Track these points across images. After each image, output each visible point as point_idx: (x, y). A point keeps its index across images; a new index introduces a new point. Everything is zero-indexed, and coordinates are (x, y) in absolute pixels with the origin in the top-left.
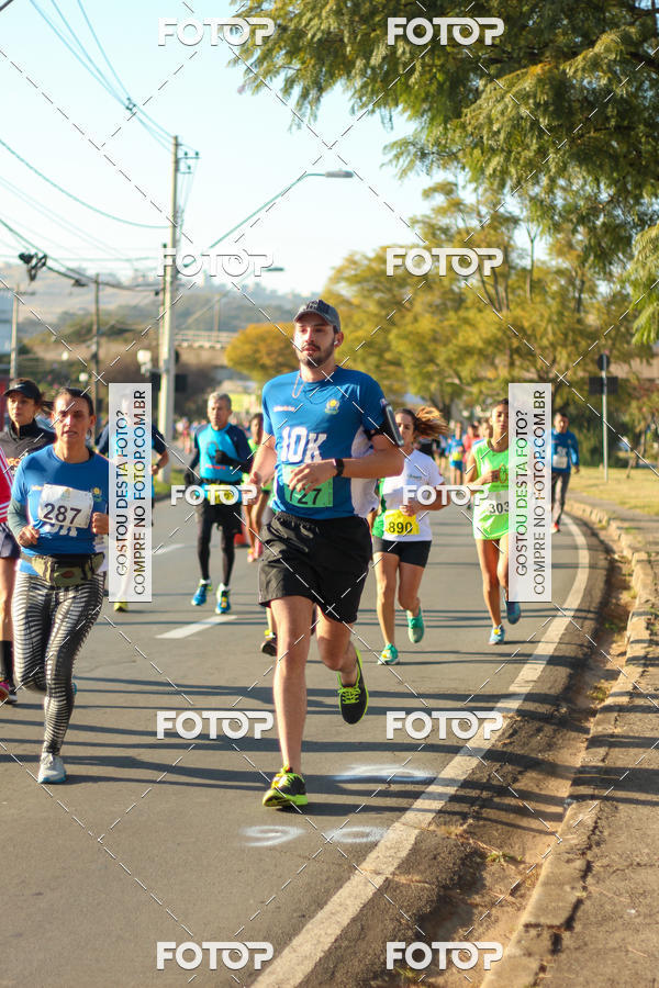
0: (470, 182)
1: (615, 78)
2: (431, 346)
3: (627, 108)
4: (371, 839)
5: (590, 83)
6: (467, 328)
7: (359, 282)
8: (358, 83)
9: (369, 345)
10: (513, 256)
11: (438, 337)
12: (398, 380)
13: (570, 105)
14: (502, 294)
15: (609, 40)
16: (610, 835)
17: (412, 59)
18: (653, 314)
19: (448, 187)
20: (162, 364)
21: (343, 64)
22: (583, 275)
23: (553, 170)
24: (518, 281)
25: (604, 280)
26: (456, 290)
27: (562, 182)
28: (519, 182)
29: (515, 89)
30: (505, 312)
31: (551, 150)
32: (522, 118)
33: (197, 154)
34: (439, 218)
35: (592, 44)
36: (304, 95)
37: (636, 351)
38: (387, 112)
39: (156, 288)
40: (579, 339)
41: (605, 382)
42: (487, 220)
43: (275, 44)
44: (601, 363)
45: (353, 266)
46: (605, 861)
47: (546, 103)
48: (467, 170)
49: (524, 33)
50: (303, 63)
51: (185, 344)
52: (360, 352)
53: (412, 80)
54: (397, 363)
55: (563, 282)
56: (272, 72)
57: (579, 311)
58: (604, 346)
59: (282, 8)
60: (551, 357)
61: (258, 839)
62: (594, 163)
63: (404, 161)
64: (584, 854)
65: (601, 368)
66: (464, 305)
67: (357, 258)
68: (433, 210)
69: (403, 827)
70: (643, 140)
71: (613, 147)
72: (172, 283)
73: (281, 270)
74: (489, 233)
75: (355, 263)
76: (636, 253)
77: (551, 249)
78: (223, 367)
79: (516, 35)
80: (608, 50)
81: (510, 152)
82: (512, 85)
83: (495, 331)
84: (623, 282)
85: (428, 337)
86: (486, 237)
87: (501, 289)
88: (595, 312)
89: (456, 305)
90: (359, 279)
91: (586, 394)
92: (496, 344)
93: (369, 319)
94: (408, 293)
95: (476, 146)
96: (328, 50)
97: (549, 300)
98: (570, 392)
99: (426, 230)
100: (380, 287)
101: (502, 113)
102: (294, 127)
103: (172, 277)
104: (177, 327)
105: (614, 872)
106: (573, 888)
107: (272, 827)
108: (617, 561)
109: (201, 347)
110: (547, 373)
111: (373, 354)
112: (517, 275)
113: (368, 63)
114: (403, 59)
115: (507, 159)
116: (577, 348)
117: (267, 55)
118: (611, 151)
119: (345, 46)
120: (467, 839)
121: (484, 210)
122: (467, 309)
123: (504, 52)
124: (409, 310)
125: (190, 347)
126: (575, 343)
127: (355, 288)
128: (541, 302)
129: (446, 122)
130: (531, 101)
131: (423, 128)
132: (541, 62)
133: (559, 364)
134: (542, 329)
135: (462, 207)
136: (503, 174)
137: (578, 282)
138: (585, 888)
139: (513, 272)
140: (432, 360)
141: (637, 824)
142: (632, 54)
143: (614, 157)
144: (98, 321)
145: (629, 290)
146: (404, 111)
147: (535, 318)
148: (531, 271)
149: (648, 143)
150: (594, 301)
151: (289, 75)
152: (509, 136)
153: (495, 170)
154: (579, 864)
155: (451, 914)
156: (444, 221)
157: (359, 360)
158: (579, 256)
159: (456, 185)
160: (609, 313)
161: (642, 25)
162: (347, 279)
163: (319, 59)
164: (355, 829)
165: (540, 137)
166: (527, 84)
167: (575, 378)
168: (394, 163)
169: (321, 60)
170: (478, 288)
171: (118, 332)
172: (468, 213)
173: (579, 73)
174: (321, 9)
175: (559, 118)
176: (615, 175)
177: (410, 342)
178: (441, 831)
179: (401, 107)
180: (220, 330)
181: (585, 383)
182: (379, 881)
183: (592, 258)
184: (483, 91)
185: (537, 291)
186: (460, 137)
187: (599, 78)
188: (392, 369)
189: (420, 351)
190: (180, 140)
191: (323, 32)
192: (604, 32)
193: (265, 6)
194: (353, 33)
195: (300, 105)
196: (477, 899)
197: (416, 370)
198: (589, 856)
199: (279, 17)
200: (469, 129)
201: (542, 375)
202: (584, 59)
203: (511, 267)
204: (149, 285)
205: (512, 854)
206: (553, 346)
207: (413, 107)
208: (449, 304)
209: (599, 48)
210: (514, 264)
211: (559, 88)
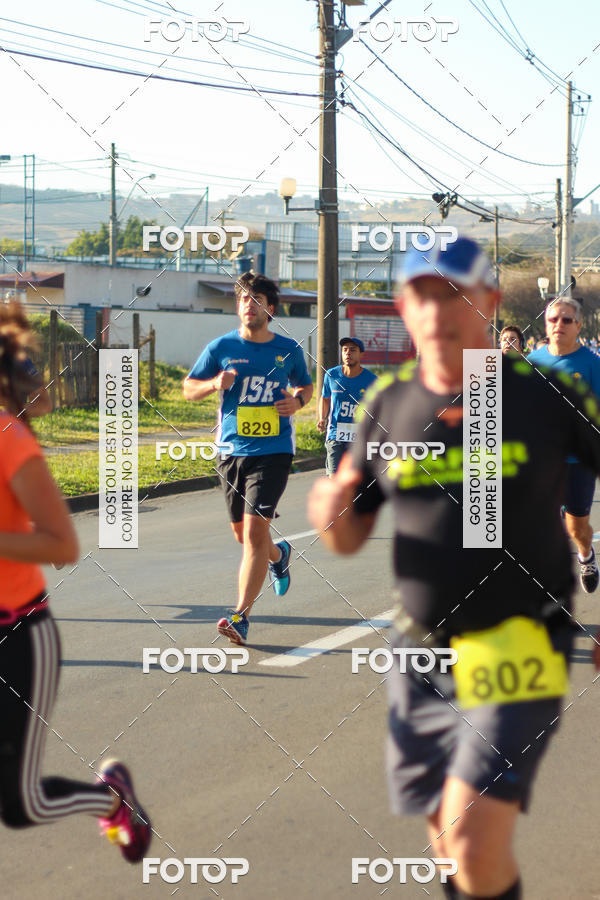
33: (589, 97)
72: (567, 215)
109: (591, 271)
125: (582, 271)
144: (497, 249)
171: (515, 259)
190: (573, 85)
204: (546, 218)
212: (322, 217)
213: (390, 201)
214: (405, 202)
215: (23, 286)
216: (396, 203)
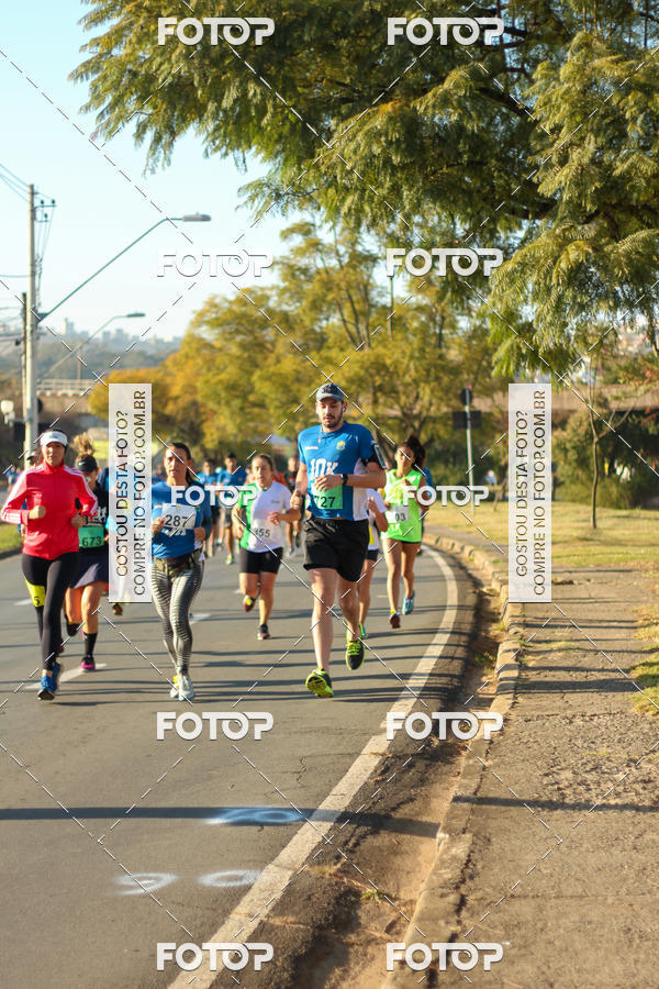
0: (326, 221)
1: (465, 114)
2: (295, 387)
3: (479, 144)
4: (245, 882)
5: (441, 119)
6: (330, 367)
7: (220, 325)
8: (211, 127)
9: (232, 387)
10: (373, 294)
11: (301, 376)
12: (263, 422)
13: (422, 142)
14: (364, 332)
15: (457, 77)
16: (483, 868)
17: (263, 100)
18: (512, 346)
19: (306, 228)
20: (25, 414)
21: (195, 107)
22: (443, 311)
23: (408, 207)
24: (378, 319)
25: (462, 315)
26: (318, 329)
27: (417, 219)
28: (374, 220)
29: (366, 128)
30: (367, 350)
31: (404, 187)
32: (374, 156)
33: (53, 202)
34: (298, 258)
35: (442, 80)
36: (157, 139)
37: (499, 385)
38: (241, 155)
39: (16, 337)
40: (441, 375)
41: (469, 416)
42: (346, 260)
43: (126, 89)
44: (463, 397)
45: (214, 310)
46: (479, 894)
47: (398, 140)
48: (322, 209)
49: (374, 72)
50: (155, 107)
51: (48, 393)
52: (223, 394)
53: (265, 121)
54: (261, 405)
55: (423, 319)
56: (123, 118)
57: (440, 346)
58: (467, 380)
59: (131, 54)
60: (415, 395)
61: (131, 888)
62: (448, 198)
63: (259, 203)
64: (457, 888)
65: (465, 404)
66: (326, 345)
67: (217, 301)
68: (292, 250)
69: (276, 869)
70: (496, 174)
71: (467, 183)
72: (32, 332)
73: (142, 315)
74: (348, 273)
75: (216, 306)
76: (493, 287)
77: (410, 286)
78: (87, 415)
79: (365, 74)
80: (457, 86)
81: (364, 190)
82: (363, 123)
83: (357, 369)
84: (482, 316)
85: (291, 378)
86: (345, 276)
87: (362, 327)
88: (457, 347)
89: (318, 344)
90: (219, 322)
91: (450, 428)
92: (359, 382)
93: (231, 362)
94: (269, 334)
95: (330, 186)
96: (180, 94)
97: (411, 337)
98: (434, 428)
99: (285, 271)
100: (241, 329)
101: (355, 152)
102: (148, 172)
103: (32, 325)
104: (38, 377)
105: (489, 904)
106: (447, 923)
107: (145, 875)
108: (486, 594)
109: (65, 395)
110: (411, 409)
111: (237, 397)
112: (377, 313)
113: (220, 105)
114: (255, 101)
115: (361, 198)
116: (440, 384)
117: (118, 101)
118: (464, 186)
119: (196, 90)
120: (341, 878)
121: (342, 250)
122: (329, 348)
123: (355, 91)
124: (272, 352)
125: (54, 395)
126: (438, 379)
127: (217, 331)
128: (402, 339)
129: (299, 164)
130: (383, 139)
131: (277, 169)
132: (391, 100)
133: (422, 399)
134: (404, 366)
135: (320, 247)
136: (358, 212)
137: (438, 318)
138: (459, 922)
139: (373, 310)
140: (296, 401)
141: (510, 856)
142: (481, 90)
143: (468, 193)
145: (489, 324)
146: (258, 153)
147: (398, 355)
148: (391, 309)
149: (500, 177)
150: (455, 336)
151: (141, 120)
152: (363, 173)
153: (350, 209)
154: (453, 898)
155: (328, 954)
156: (303, 262)
157: (223, 402)
158: (438, 292)
159: (313, 225)
160: (470, 347)
161: (492, 60)
162: (208, 323)
163: (169, 103)
164: (228, 873)
165: (392, 175)
166: (379, 122)
167: (439, 414)
168: (249, 205)
169: (172, 105)
170: (339, 327)
172: (326, 252)
173: (430, 110)
174: (171, 53)
175: (411, 156)
176: (469, 210)
177: (274, 383)
178: (315, 871)
179: (254, 149)
180: (82, 378)
181: (449, 419)
182: (254, 924)
183: (449, 295)
184: (335, 131)
185: (398, 328)
186: (314, 177)
187: (449, 115)
188: (256, 410)
189: (284, 392)
190: (35, 188)
191: (173, 76)
192: (453, 68)
193: (115, 52)
194: (204, 76)
195: (153, 149)
196: (353, 938)
197: (281, 412)
198: (463, 890)
199: (130, 62)
200: (323, 168)
201: (405, 410)
202: (434, 96)
203: (371, 306)
204: (8, 335)
205: (386, 891)
206: (416, 382)
207: (267, 148)
208: (311, 344)
209: (448, 84)
210: (374, 303)
211: (411, 125)
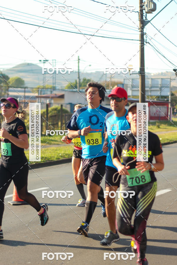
212: (140, 76)
213: (160, 72)
214: (165, 73)
215: (52, 98)
216: (162, 73)
